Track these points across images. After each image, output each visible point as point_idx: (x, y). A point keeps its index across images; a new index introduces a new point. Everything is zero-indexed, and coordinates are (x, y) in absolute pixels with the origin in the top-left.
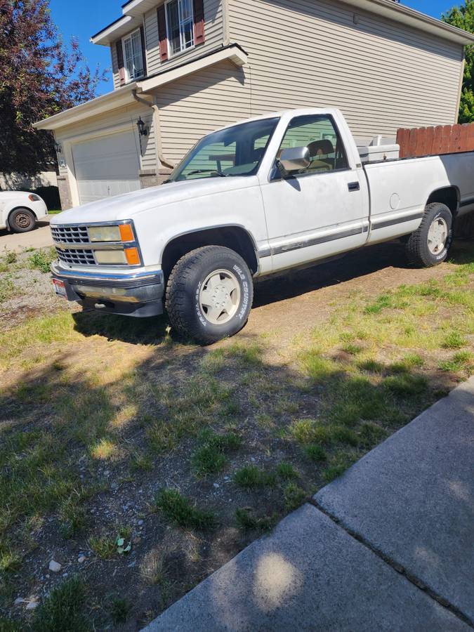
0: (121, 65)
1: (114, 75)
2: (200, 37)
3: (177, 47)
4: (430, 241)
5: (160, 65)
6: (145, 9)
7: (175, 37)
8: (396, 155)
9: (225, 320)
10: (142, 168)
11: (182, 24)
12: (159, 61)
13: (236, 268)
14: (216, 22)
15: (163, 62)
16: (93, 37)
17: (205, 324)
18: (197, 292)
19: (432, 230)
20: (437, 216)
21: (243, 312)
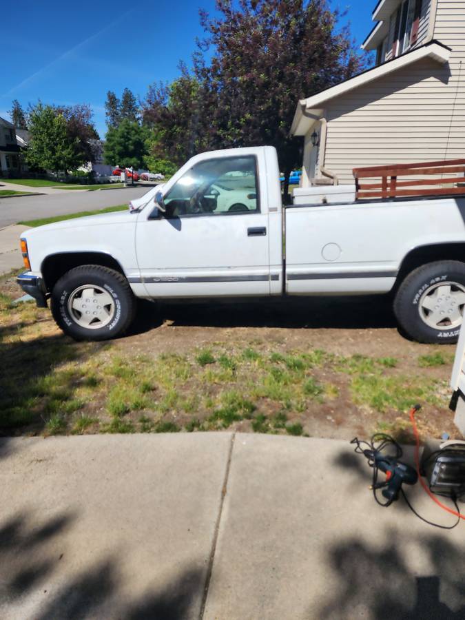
2: (415, 36)
3: (401, 49)
4: (425, 311)
6: (391, 12)
7: (402, 38)
9: (97, 326)
11: (408, 21)
13: (106, 286)
14: (426, 18)
16: (363, 44)
17: (69, 324)
18: (63, 298)
19: (433, 296)
20: (438, 279)
21: (114, 324)
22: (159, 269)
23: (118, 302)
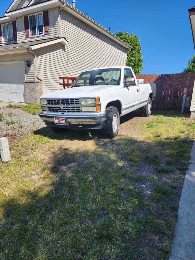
0: (0, 35)
3: (34, 33)
4: (148, 109)
5: (25, 39)
7: (33, 29)
8: (143, 82)
9: (115, 130)
10: (26, 80)
11: (37, 25)
12: (24, 37)
13: (118, 114)
14: (55, 28)
21: (118, 128)
23: (119, 119)
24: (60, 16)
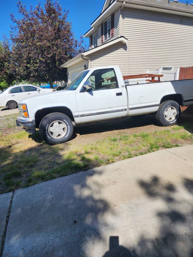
0: (92, 45)
1: (90, 48)
2: (112, 34)
3: (106, 38)
4: (166, 116)
6: (98, 25)
7: (105, 34)
9: (60, 137)
11: (108, 29)
12: (101, 43)
13: (64, 120)
14: (117, 28)
15: (102, 43)
16: (84, 35)
17: (49, 138)
18: (47, 127)
19: (167, 111)
20: (169, 106)
21: (67, 135)
22: (86, 111)
23: (69, 126)
24: (121, 16)
